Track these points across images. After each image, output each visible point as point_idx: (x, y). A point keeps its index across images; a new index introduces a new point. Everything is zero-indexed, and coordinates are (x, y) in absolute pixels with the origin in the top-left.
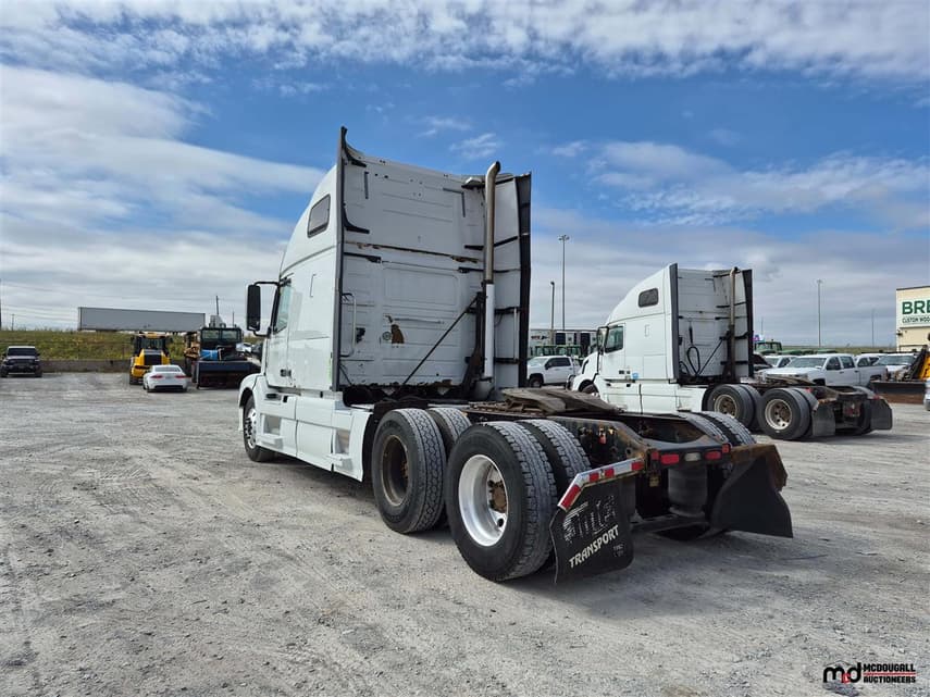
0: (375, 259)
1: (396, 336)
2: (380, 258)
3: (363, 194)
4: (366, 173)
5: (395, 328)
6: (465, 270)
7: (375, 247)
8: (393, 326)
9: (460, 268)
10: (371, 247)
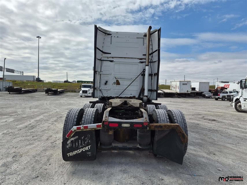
0: (112, 61)
1: (118, 83)
2: (113, 61)
3: (110, 43)
4: (111, 37)
5: (117, 81)
6: (142, 62)
7: (112, 58)
8: (117, 80)
9: (140, 62)
10: (111, 58)
